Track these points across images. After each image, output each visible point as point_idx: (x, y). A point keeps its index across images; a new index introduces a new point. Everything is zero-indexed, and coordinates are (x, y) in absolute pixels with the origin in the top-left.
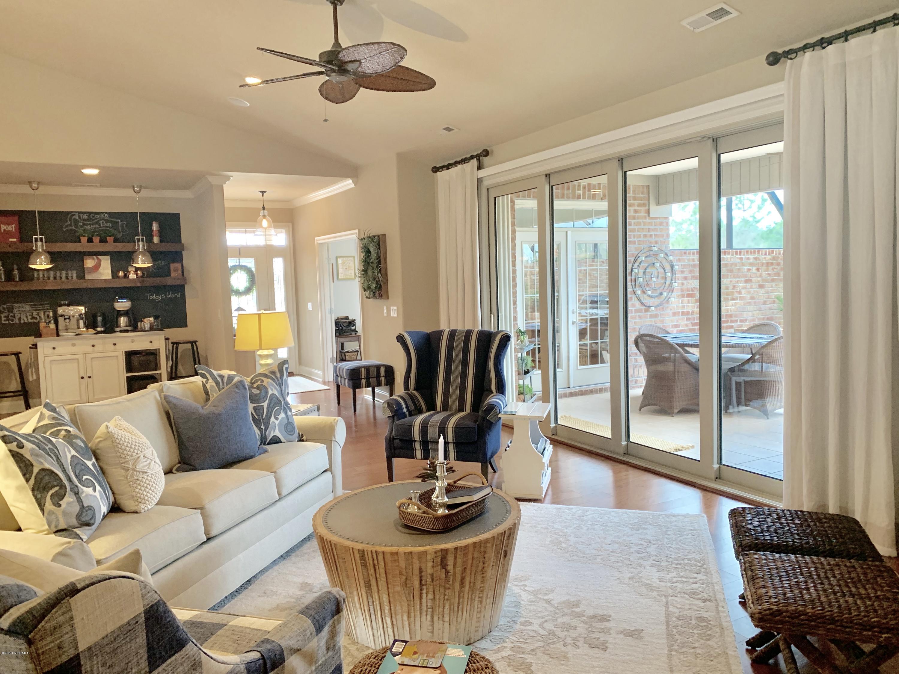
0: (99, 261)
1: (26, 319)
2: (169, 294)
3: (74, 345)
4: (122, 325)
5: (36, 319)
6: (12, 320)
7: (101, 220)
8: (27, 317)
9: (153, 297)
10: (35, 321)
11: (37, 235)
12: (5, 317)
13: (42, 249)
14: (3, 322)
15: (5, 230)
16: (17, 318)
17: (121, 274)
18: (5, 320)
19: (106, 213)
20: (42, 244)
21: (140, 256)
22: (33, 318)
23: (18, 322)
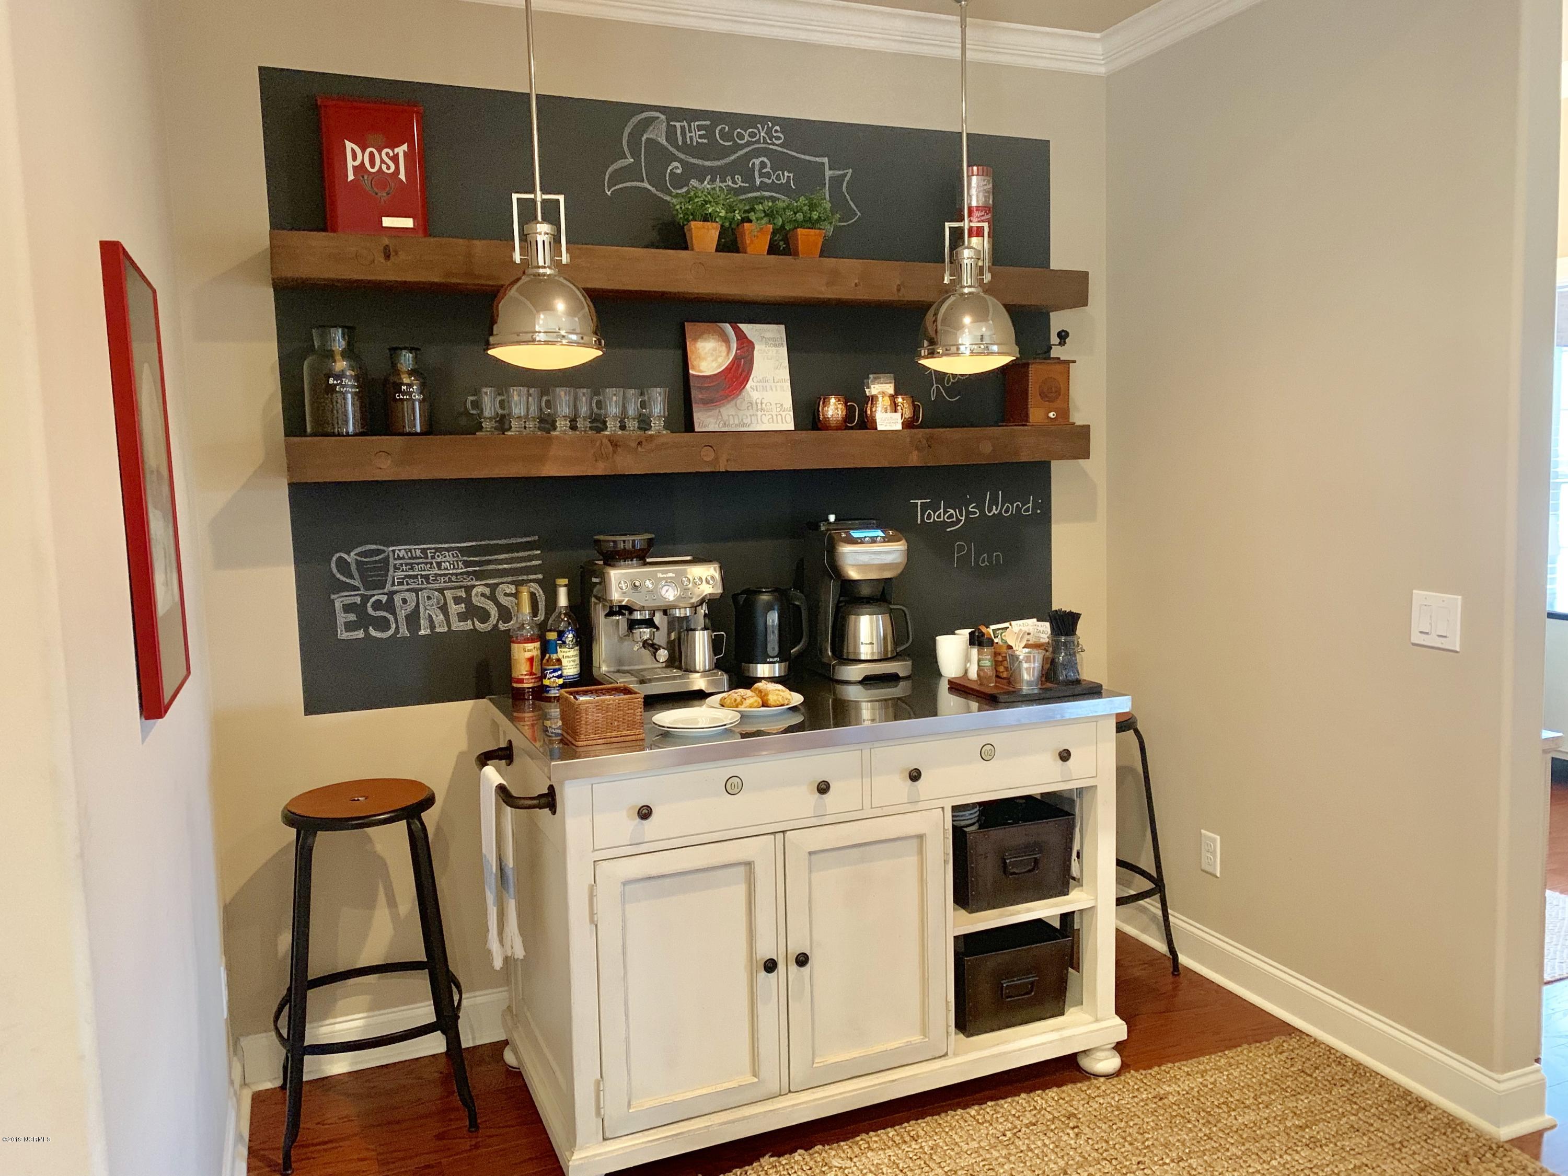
0: (746, 346)
1: (439, 618)
2: (994, 501)
3: (732, 787)
4: (865, 652)
5: (484, 616)
6: (383, 624)
7: (758, 153)
8: (444, 609)
9: (934, 517)
10: (480, 627)
11: (533, 191)
12: (347, 608)
13: (557, 264)
14: (343, 635)
15: (360, 169)
16: (402, 614)
17: (834, 409)
18: (349, 627)
19: (776, 120)
20: (556, 239)
21: (967, 320)
22: (473, 612)
23: (404, 631)
